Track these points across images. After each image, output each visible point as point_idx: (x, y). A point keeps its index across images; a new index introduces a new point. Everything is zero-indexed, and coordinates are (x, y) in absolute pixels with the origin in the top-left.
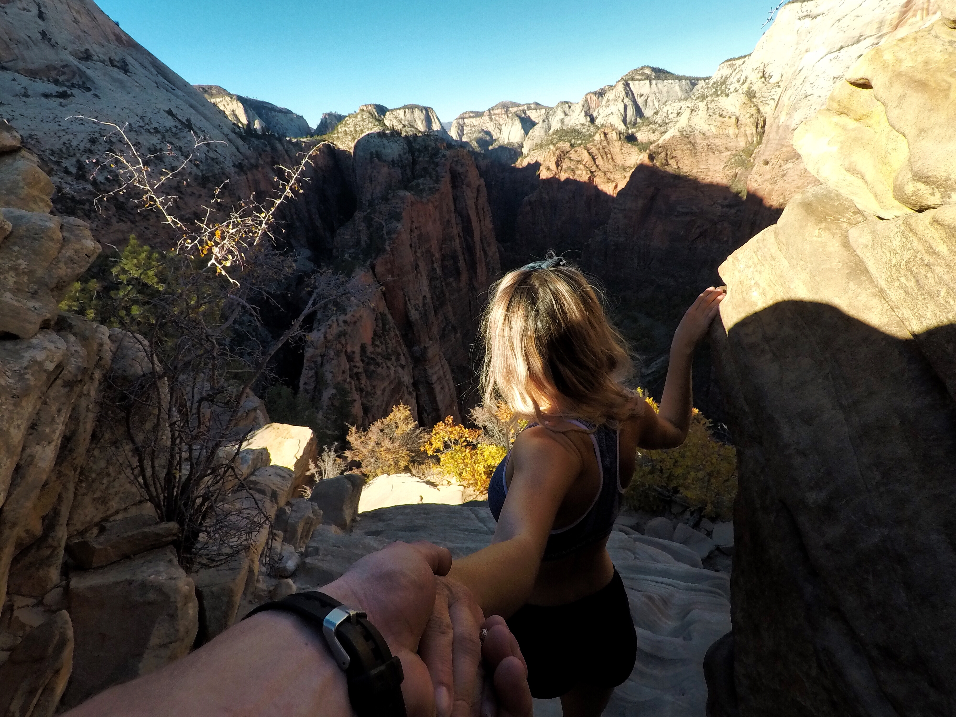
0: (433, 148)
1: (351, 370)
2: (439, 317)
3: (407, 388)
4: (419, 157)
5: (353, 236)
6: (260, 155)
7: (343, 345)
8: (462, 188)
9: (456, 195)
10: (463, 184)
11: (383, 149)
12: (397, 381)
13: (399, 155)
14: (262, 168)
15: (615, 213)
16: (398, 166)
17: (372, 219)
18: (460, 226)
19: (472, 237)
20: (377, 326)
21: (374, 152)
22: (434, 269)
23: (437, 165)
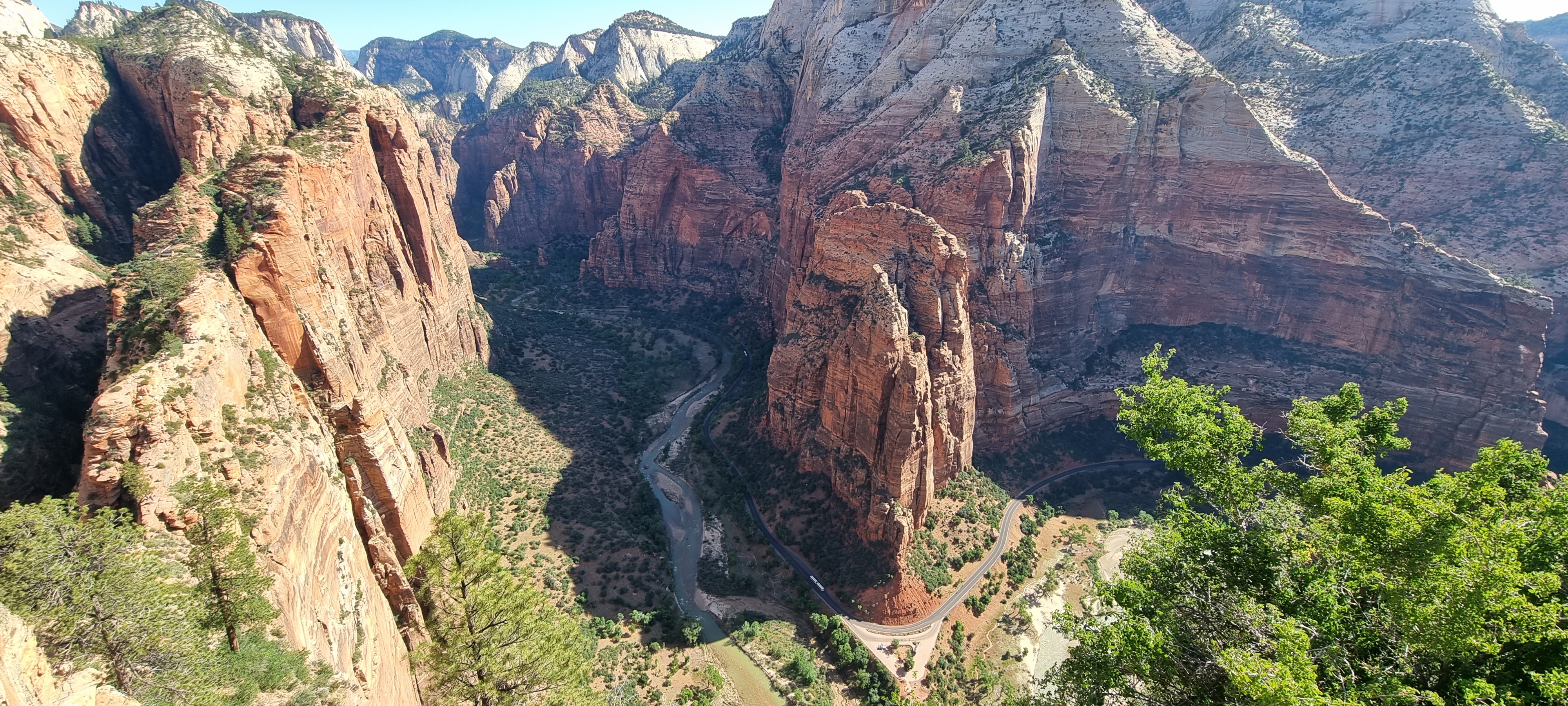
1: (204, 456)
2: (373, 350)
3: (329, 473)
4: (305, 95)
7: (179, 412)
8: (392, 151)
9: (383, 161)
10: (394, 145)
12: (307, 463)
16: (264, 106)
17: (218, 193)
18: (395, 210)
19: (418, 229)
20: (253, 373)
22: (354, 277)
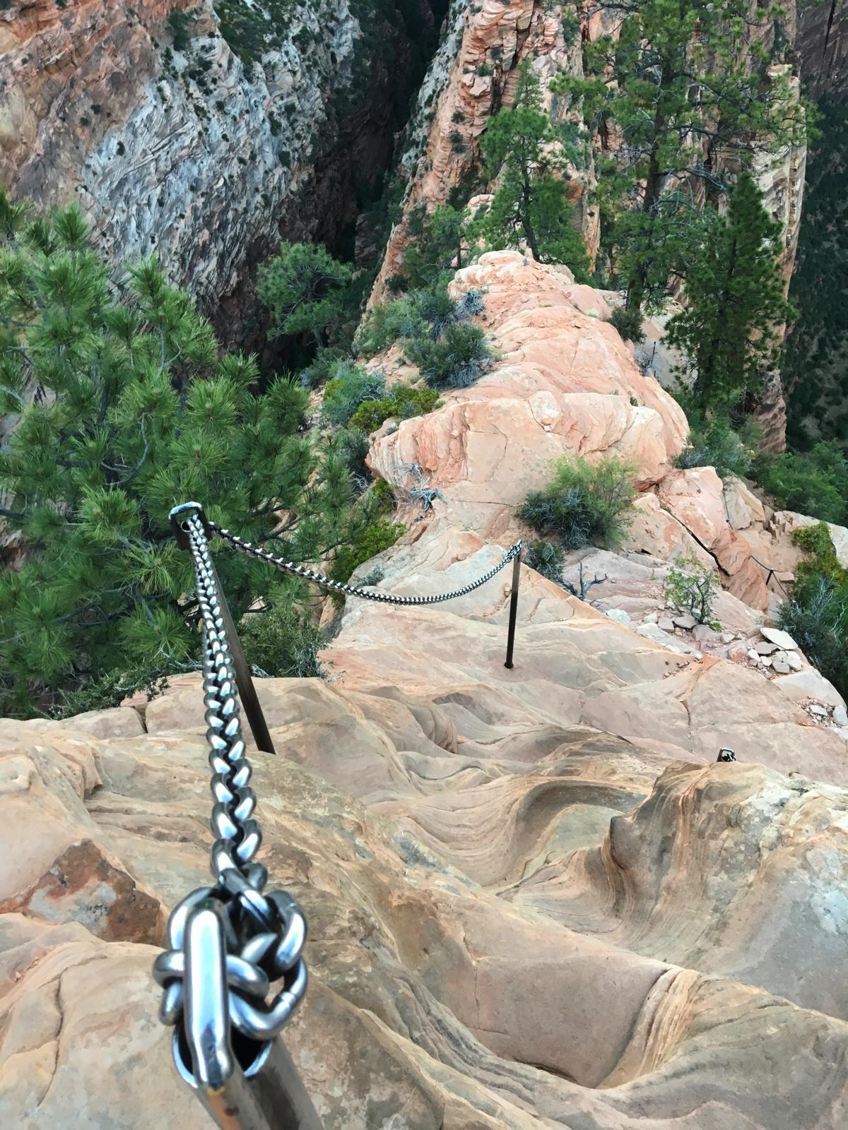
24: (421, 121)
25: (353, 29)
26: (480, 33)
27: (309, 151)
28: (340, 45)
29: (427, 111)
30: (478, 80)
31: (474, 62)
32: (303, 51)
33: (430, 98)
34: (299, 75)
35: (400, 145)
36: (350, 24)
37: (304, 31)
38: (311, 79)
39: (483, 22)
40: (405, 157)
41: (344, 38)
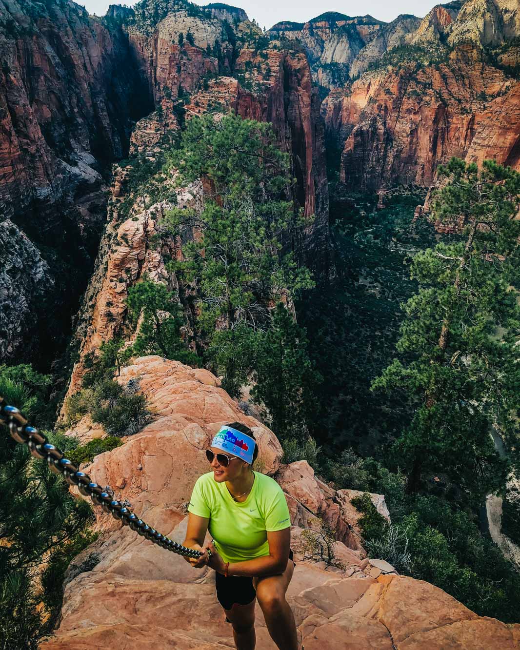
0: (260, 37)
4: (243, 48)
5: (158, 130)
6: (36, 21)
8: (297, 91)
9: (288, 99)
10: (299, 85)
11: (195, 32)
13: (217, 42)
14: (37, 38)
15: (475, 150)
16: (215, 56)
17: (184, 112)
18: (290, 141)
19: (304, 157)
21: (185, 36)
23: (266, 57)
24: (87, 309)
25: (44, 266)
26: (117, 262)
27: (19, 329)
28: (35, 274)
29: (90, 304)
30: (119, 284)
31: (115, 277)
32: (14, 277)
33: (92, 297)
34: (11, 290)
35: (75, 323)
36: (42, 263)
37: (14, 267)
38: (19, 291)
39: (119, 257)
40: (79, 328)
41: (38, 270)
